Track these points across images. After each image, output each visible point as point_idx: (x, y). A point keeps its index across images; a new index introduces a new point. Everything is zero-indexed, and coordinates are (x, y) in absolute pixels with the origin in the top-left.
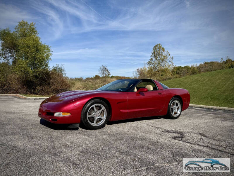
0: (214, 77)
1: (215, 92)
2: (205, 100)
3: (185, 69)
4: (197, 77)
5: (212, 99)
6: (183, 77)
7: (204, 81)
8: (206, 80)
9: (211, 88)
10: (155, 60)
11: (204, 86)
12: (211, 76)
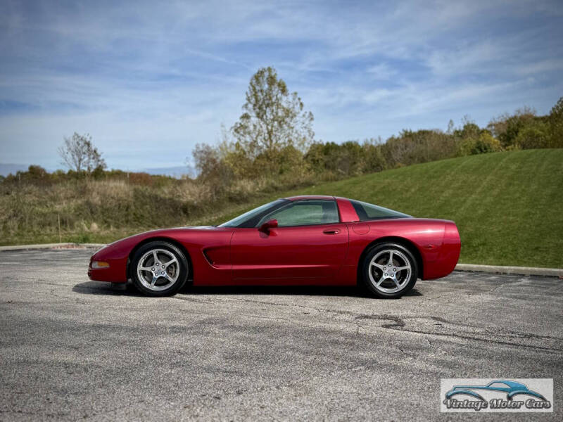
0: (433, 180)
3: (346, 154)
4: (387, 181)
6: (347, 181)
7: (407, 191)
8: (413, 190)
10: (257, 119)
12: (426, 176)
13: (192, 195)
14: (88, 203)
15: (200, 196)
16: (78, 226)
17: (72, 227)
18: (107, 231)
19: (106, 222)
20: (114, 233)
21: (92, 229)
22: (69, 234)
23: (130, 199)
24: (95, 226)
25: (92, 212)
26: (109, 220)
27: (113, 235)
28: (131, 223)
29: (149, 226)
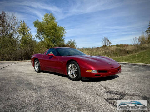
15: (132, 49)
19: (108, 55)
23: (114, 50)
25: (106, 53)
28: (114, 56)
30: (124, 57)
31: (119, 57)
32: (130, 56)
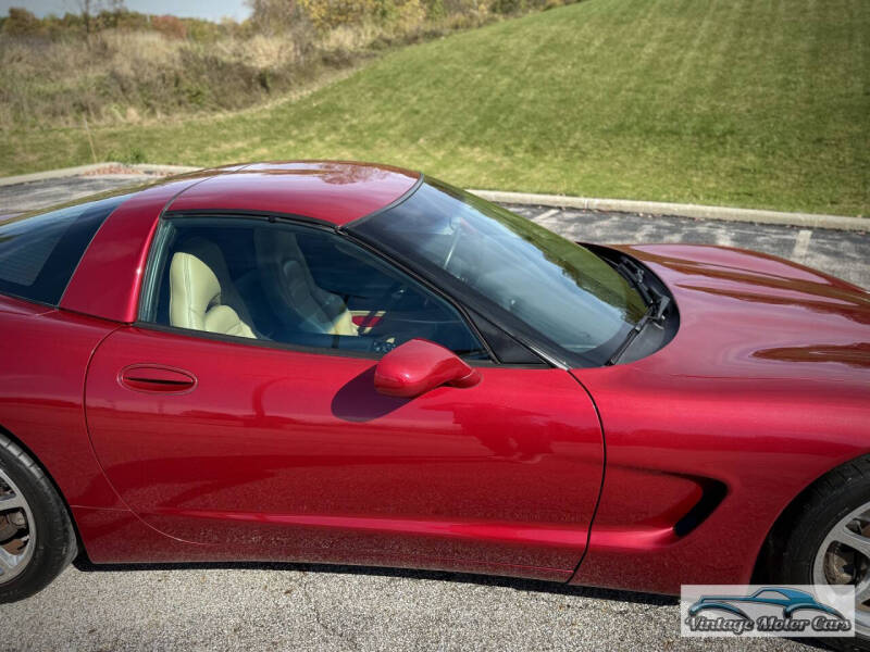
1: (653, 99)
2: (620, 139)
5: (647, 132)
9: (627, 82)
11: (595, 72)
13: (268, 56)
14: (114, 75)
15: (279, 57)
16: (107, 114)
17: (99, 117)
18: (153, 121)
19: (148, 105)
20: (164, 123)
21: (130, 119)
22: (98, 127)
23: (178, 67)
24: (133, 113)
25: (123, 90)
26: (152, 102)
27: (162, 126)
28: (186, 107)
29: (214, 110)
30: (246, 113)
31: (220, 116)
32: (279, 110)
